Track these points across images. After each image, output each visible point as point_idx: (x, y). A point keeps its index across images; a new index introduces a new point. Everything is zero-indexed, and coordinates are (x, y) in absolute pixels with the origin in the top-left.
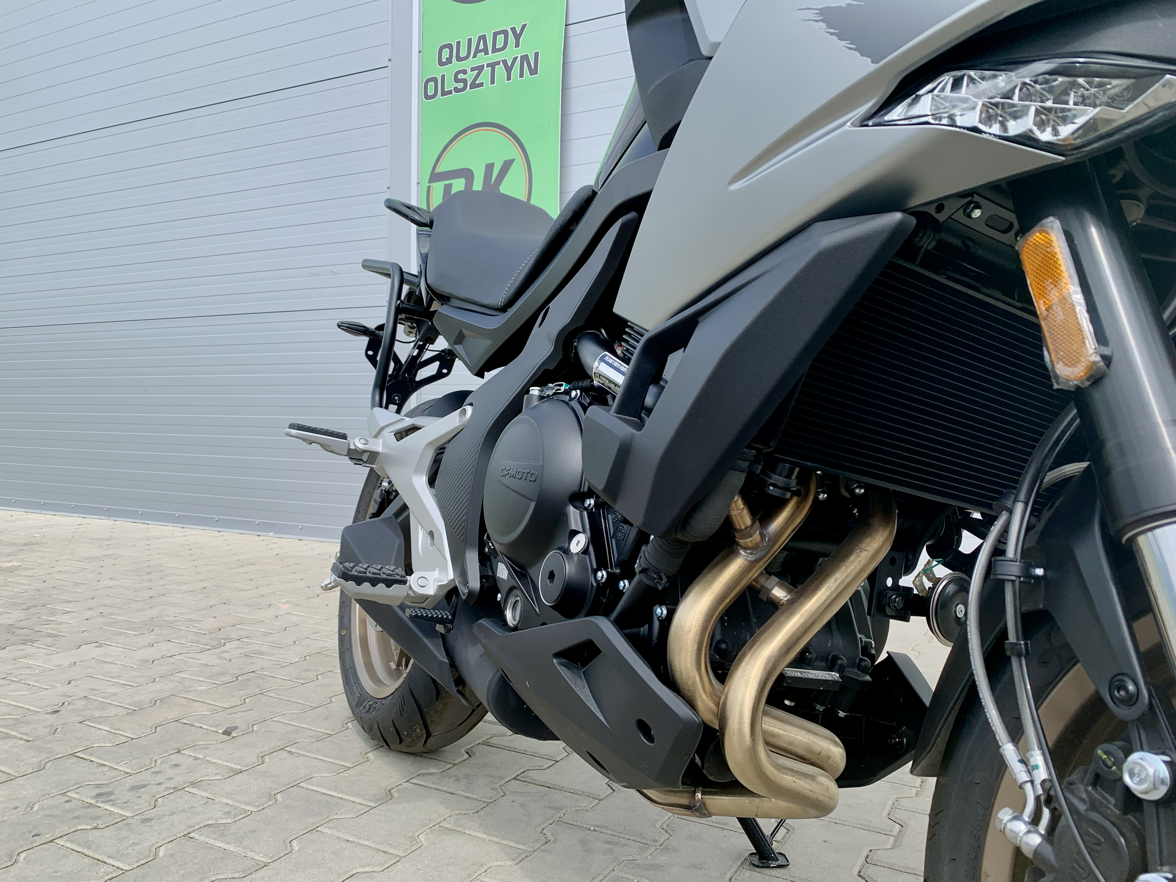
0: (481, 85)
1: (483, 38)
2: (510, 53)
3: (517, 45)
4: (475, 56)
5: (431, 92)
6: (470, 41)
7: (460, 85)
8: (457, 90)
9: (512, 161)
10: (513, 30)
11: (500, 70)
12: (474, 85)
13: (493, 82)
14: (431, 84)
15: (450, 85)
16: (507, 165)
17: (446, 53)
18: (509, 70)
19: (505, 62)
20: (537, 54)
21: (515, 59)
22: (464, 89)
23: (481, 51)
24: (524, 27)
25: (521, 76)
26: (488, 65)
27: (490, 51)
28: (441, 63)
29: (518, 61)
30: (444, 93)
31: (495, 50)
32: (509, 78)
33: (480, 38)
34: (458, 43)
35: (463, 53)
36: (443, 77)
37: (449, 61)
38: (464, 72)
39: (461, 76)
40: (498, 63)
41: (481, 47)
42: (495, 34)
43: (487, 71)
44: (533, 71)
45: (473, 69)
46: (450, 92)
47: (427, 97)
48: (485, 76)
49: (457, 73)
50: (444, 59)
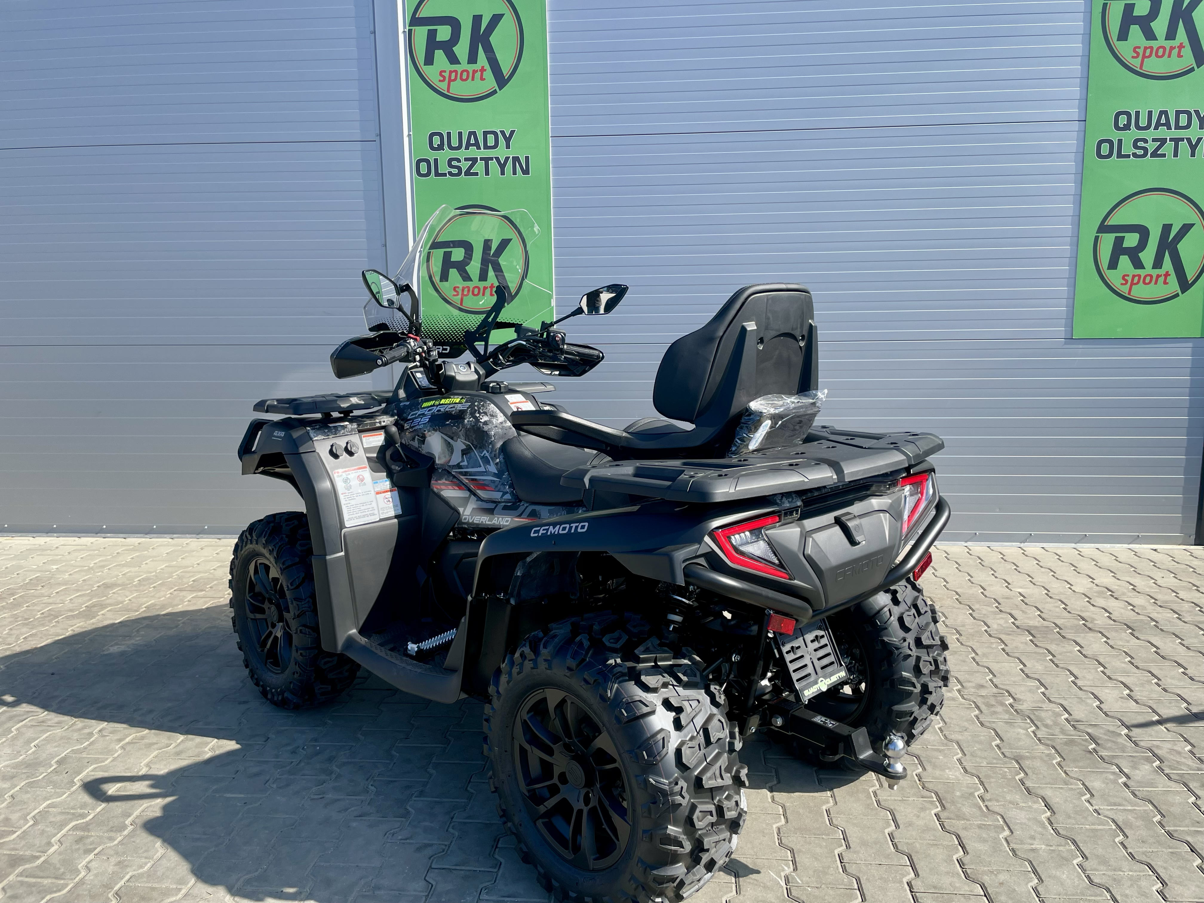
0: (477, 174)
1: (474, 133)
2: (501, 152)
3: (508, 147)
4: (467, 148)
5: (423, 171)
6: (460, 134)
7: (455, 171)
8: (450, 174)
9: (509, 240)
10: (503, 132)
11: (493, 164)
12: (468, 173)
13: (487, 173)
14: (424, 165)
15: (443, 168)
16: (504, 244)
17: (436, 141)
18: (502, 166)
19: (497, 159)
20: (527, 158)
21: (507, 159)
22: (459, 174)
23: (473, 145)
24: (512, 132)
25: (515, 173)
26: (481, 159)
27: (482, 147)
28: (432, 148)
29: (510, 161)
30: (437, 174)
31: (486, 147)
32: (503, 173)
33: (471, 133)
34: (449, 134)
35: (455, 143)
36: (436, 161)
37: (441, 147)
38: (459, 160)
39: (454, 163)
40: (491, 159)
41: (472, 141)
42: (486, 133)
43: (481, 165)
44: (526, 172)
45: (466, 159)
46: (445, 175)
47: (420, 175)
48: (480, 167)
49: (450, 160)
50: (435, 145)
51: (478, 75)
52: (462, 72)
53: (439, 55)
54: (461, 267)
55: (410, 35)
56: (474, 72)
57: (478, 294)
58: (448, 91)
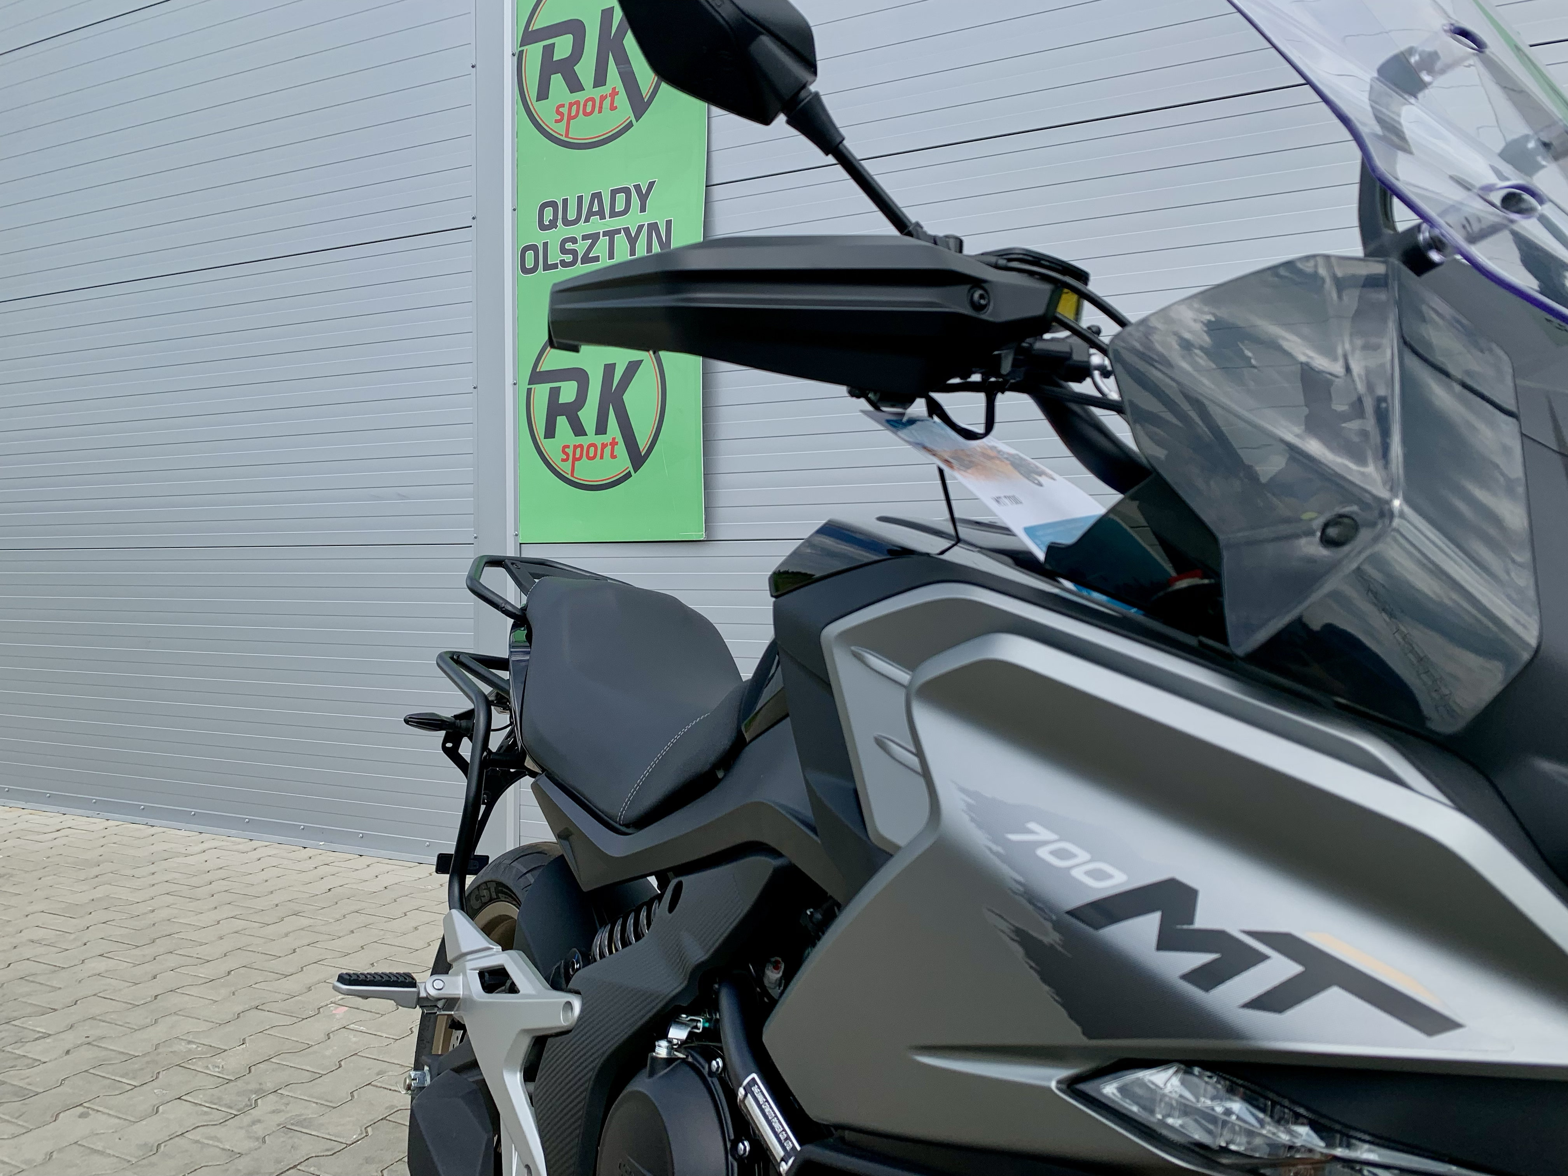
0: (596, 259)
1: (597, 196)
2: (634, 220)
3: (643, 209)
4: (587, 220)
5: (530, 264)
6: (580, 199)
7: (569, 258)
8: (563, 263)
9: (641, 363)
10: (638, 188)
11: (622, 241)
12: (587, 260)
13: (612, 257)
14: (530, 254)
15: (555, 256)
16: (633, 369)
17: (549, 213)
18: (632, 241)
19: (627, 230)
20: (669, 223)
21: (640, 228)
22: (575, 263)
23: (595, 214)
24: (652, 184)
25: (649, 250)
26: (605, 234)
27: (607, 215)
28: (543, 227)
29: (645, 231)
30: (547, 267)
31: (614, 214)
32: (632, 253)
33: (594, 196)
34: (565, 201)
35: (572, 215)
36: (546, 245)
37: (553, 224)
38: (574, 240)
39: (569, 246)
40: (618, 231)
41: (596, 208)
42: (614, 193)
43: (604, 241)
44: (665, 245)
45: (585, 238)
46: (555, 266)
47: (525, 270)
48: (602, 247)
49: (564, 241)
50: (546, 221)
51: (607, 103)
52: (586, 101)
53: (557, 81)
54: (572, 411)
55: (520, 57)
56: (603, 98)
57: (594, 458)
58: (567, 136)
